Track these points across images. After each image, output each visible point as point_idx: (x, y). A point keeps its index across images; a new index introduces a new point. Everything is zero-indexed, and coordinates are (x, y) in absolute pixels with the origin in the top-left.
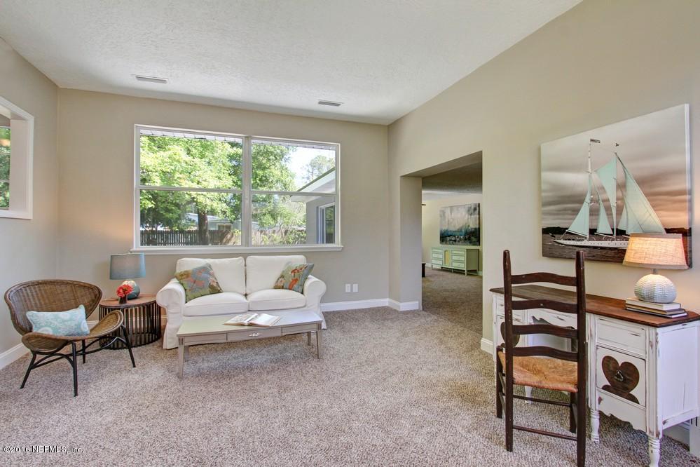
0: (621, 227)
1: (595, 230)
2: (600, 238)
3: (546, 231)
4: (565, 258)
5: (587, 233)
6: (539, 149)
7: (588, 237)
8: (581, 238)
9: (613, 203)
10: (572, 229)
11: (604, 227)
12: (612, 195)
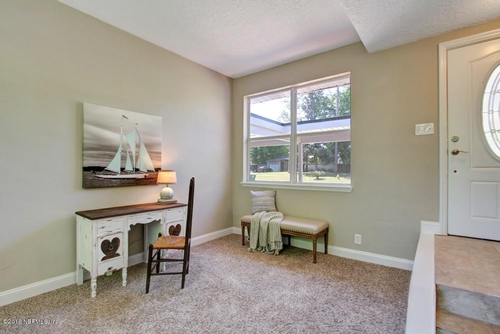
0: (137, 168)
1: (124, 169)
2: (127, 173)
5: (119, 170)
7: (120, 172)
8: (115, 173)
9: (134, 154)
10: (109, 168)
11: (129, 167)
12: (133, 150)
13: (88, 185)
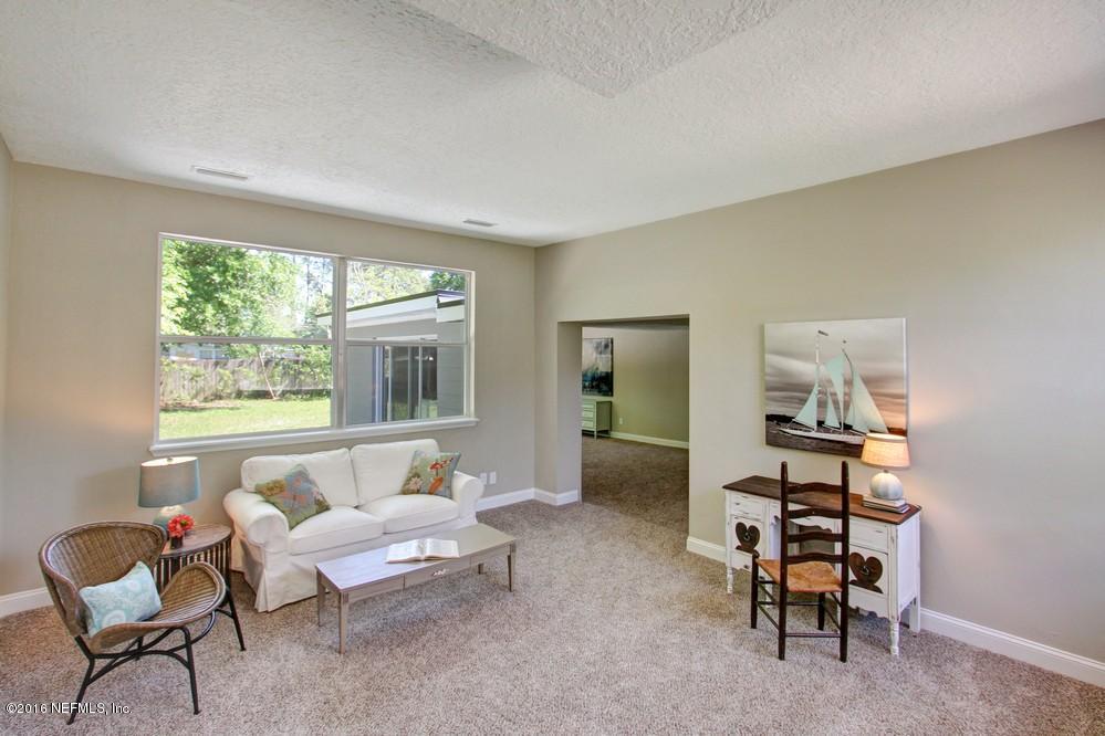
0: (848, 422)
1: (823, 422)
2: (827, 430)
3: (770, 418)
4: (791, 448)
5: (815, 425)
6: (762, 329)
7: (815, 428)
8: (809, 429)
9: (840, 397)
10: (799, 418)
11: (832, 420)
12: (839, 390)
13: (773, 441)
